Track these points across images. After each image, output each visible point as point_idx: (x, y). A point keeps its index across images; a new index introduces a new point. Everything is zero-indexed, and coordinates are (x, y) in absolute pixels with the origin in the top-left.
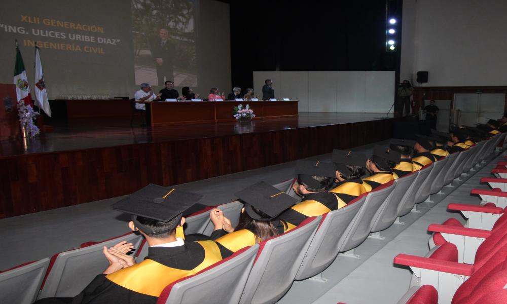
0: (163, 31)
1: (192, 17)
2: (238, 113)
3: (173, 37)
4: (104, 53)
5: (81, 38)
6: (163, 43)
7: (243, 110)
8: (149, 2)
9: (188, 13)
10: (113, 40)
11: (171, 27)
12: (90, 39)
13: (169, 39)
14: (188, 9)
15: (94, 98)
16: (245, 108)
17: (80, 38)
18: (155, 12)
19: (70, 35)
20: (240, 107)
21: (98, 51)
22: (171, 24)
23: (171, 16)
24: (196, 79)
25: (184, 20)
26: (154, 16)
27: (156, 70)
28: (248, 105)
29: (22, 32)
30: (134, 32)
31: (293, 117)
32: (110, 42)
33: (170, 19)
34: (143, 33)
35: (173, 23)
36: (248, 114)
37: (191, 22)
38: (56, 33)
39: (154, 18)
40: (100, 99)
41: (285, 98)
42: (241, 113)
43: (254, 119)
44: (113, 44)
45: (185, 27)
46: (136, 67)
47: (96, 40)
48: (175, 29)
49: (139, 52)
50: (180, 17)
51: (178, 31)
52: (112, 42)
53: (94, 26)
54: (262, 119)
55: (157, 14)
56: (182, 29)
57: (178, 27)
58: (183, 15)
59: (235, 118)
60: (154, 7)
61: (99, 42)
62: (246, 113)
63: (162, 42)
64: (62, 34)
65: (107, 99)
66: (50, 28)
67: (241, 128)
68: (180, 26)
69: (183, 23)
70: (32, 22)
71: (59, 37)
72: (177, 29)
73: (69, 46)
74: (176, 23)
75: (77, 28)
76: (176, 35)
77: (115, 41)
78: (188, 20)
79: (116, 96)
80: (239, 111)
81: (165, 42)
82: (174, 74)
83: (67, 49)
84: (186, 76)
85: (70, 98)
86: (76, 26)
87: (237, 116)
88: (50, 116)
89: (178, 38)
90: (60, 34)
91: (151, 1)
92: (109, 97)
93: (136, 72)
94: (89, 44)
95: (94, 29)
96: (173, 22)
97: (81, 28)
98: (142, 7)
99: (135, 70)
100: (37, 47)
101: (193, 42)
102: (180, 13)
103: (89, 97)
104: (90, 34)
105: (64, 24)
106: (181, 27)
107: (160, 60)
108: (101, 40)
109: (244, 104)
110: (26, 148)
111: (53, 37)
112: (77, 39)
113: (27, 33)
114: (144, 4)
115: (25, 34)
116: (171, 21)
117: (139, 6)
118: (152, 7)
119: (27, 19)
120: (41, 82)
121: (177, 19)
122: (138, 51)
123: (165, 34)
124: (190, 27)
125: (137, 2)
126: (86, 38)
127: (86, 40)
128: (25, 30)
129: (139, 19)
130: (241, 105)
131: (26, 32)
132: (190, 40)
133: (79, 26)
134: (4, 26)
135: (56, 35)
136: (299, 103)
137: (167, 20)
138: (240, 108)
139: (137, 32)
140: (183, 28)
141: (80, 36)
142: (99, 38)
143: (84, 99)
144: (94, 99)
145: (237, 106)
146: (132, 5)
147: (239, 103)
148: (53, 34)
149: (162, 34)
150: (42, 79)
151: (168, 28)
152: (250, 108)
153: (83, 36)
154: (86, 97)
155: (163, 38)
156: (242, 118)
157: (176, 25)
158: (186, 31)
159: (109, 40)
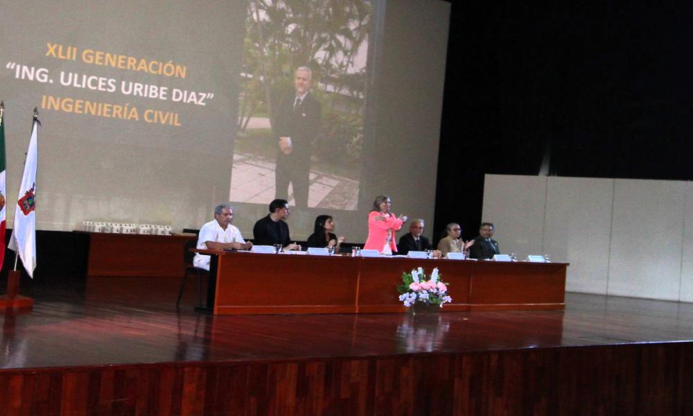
0: (302, 72)
1: (367, 35)
2: (411, 291)
3: (320, 85)
4: (179, 125)
5: (143, 91)
6: (299, 100)
7: (424, 283)
8: (282, 5)
9: (358, 29)
10: (200, 94)
11: (320, 62)
12: (159, 92)
13: (311, 90)
14: (361, 19)
15: (144, 230)
16: (428, 279)
17: (140, 90)
18: (291, 28)
19: (123, 83)
20: (416, 274)
21: (168, 121)
22: (321, 55)
23: (324, 35)
24: (357, 192)
25: (348, 44)
26: (289, 36)
27: (273, 166)
28: (435, 271)
29: (43, 78)
30: (243, 74)
31: (552, 309)
32: (195, 100)
33: (321, 41)
34: (262, 78)
35: (325, 52)
36: (434, 295)
37: (364, 48)
38: (101, 79)
39: (288, 42)
40: (154, 233)
41: (534, 253)
42: (417, 292)
43: (447, 309)
44: (200, 103)
45: (349, 62)
46: (236, 157)
47: (169, 94)
48: (327, 64)
49: (247, 122)
50: (341, 39)
51: (333, 71)
52: (198, 100)
53: (169, 64)
54: (469, 309)
55: (296, 31)
56: (341, 66)
57: (333, 62)
58: (347, 34)
59: (402, 302)
60: (291, 15)
61: (174, 99)
62: (429, 292)
63: (297, 98)
64: (110, 82)
65: (167, 234)
66: (92, 70)
67: (412, 331)
68: (340, 57)
69: (345, 53)
70: (64, 57)
71: (104, 90)
72: (332, 65)
73: (118, 109)
74: (332, 51)
75: (140, 67)
76: (328, 80)
77: (204, 95)
78: (356, 44)
79: (187, 227)
80: (412, 286)
81: (302, 98)
82: (312, 176)
83: (114, 116)
84: (334, 183)
85: (98, 228)
86: (137, 65)
87: (407, 300)
88: (31, 273)
89: (330, 88)
90: (106, 82)
91: (287, 4)
92: (170, 229)
93: (233, 170)
94: (156, 103)
95: (169, 70)
96: (325, 49)
97: (145, 68)
98: (267, 19)
99: (234, 165)
100: (35, 119)
101: (361, 97)
102: (343, 28)
103: (133, 227)
104: (159, 81)
105: (117, 60)
106: (339, 62)
107: (287, 141)
108: (177, 95)
109: (428, 266)
111: (95, 88)
112: (135, 94)
113: (51, 81)
114: (271, 11)
115: (47, 83)
116: (322, 48)
117: (263, 15)
118: (287, 15)
119: (56, 51)
120: (29, 195)
121: (333, 43)
122: (245, 119)
123: (304, 79)
124: (360, 61)
125: (259, 7)
126: (151, 91)
127: (151, 96)
128: (48, 74)
129: (257, 45)
130: (420, 270)
131: (49, 79)
132: (355, 93)
133: (144, 66)
134: (15, 67)
135: (100, 84)
137: (314, 45)
138: (416, 278)
139: (250, 76)
140: (345, 63)
141: (141, 86)
142: (175, 91)
143: (124, 232)
144: (141, 233)
145: (409, 272)
146: (249, 13)
147: (416, 263)
148: (95, 83)
149: (299, 78)
150: (32, 190)
151: (314, 65)
152: (442, 279)
153: (146, 86)
154: (127, 229)
155: (300, 90)
156: (418, 304)
157: (331, 56)
158: (351, 70)
159: (193, 94)
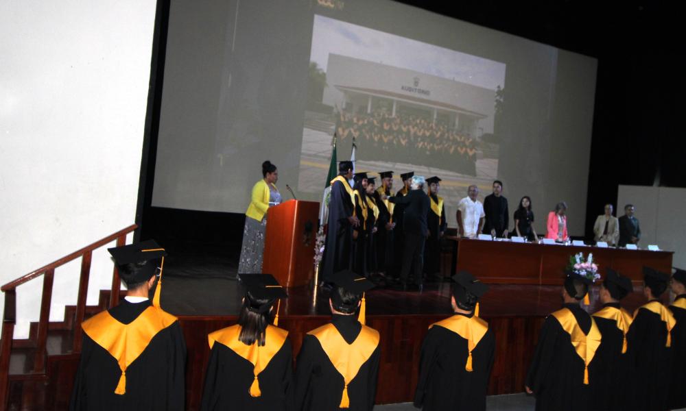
7: (583, 265)
16: (585, 261)
20: (578, 257)
28: (591, 255)
36: (590, 273)
41: (652, 244)
62: (586, 271)
80: (576, 266)
100: (354, 145)
109: (585, 252)
110: (314, 303)
130: (581, 255)
136: (674, 256)
138: (578, 260)
145: (574, 255)
147: (578, 249)
152: (594, 261)
